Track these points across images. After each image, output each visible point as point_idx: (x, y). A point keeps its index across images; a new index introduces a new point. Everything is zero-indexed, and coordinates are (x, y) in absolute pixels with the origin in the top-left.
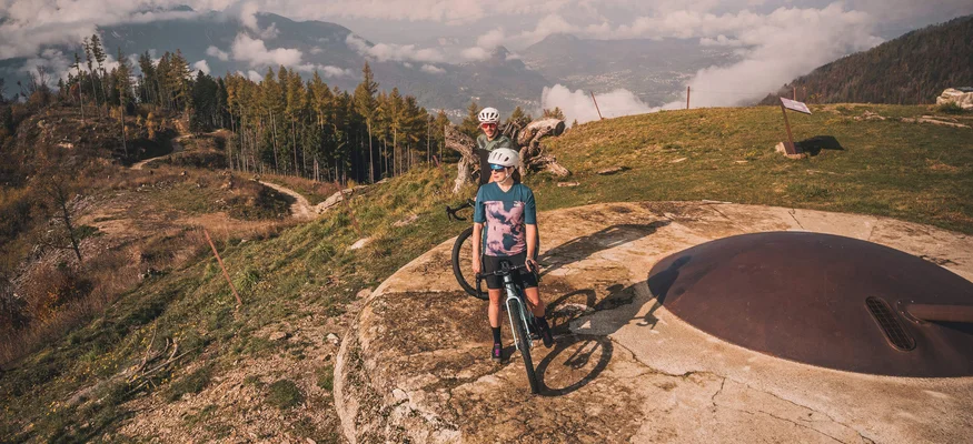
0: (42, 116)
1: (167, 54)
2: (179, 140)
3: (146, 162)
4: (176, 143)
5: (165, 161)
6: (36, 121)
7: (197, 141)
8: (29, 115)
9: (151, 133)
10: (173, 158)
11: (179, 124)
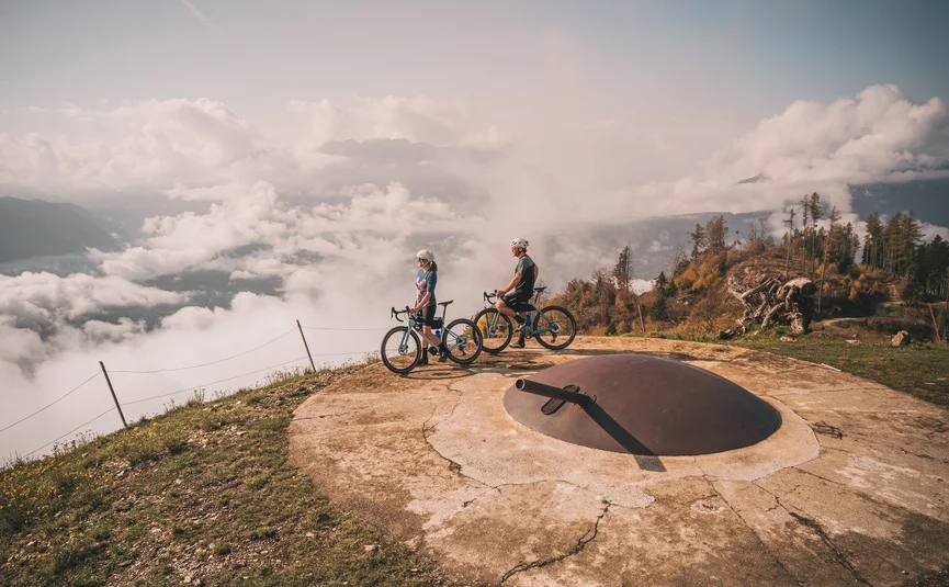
0: (750, 263)
1: (899, 215)
2: (887, 305)
3: (837, 320)
4: (882, 308)
5: (860, 323)
6: (744, 267)
7: (906, 309)
8: (740, 262)
9: (853, 293)
10: (870, 322)
11: (894, 290)
